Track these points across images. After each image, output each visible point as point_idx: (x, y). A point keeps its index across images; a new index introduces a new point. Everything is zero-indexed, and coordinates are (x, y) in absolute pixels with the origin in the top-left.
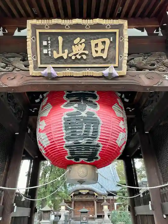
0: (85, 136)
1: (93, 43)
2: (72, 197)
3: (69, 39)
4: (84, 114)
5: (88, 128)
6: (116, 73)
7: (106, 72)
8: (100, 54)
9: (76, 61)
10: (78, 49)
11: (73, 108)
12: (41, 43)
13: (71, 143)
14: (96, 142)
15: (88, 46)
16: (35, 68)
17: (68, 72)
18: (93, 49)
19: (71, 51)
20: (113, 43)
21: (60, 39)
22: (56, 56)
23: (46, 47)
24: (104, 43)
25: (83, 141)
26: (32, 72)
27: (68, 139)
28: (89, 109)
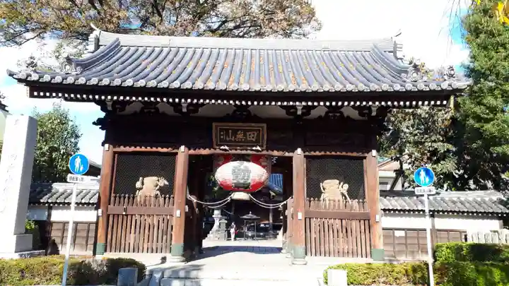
0: (243, 179)
1: (248, 134)
3: (235, 132)
4: (242, 167)
5: (244, 174)
6: (259, 149)
7: (255, 148)
8: (251, 139)
9: (238, 142)
10: (240, 136)
11: (236, 164)
12: (220, 132)
13: (235, 181)
14: (249, 181)
15: (245, 135)
16: (217, 145)
17: (234, 147)
18: (248, 136)
19: (235, 137)
20: (258, 135)
21: (230, 131)
22: (228, 139)
23: (223, 135)
24: (254, 134)
25: (242, 181)
26: (214, 146)
28: (246, 164)
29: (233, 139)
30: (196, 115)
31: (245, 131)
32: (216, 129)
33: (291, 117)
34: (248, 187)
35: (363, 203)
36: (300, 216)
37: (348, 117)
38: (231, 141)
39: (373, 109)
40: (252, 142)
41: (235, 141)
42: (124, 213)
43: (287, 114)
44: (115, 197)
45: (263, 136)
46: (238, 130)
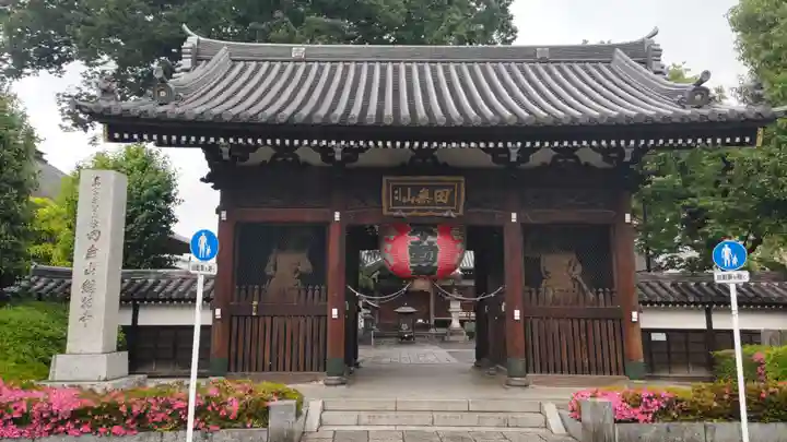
0: (426, 261)
1: (436, 192)
2: (374, 279)
3: (416, 191)
4: (425, 243)
5: (429, 254)
6: (452, 215)
7: (446, 214)
8: (441, 200)
9: (421, 205)
10: (424, 196)
11: (416, 238)
12: (393, 191)
13: (414, 265)
14: (435, 264)
15: (431, 194)
16: (388, 210)
17: (414, 213)
18: (436, 196)
19: (417, 198)
20: (452, 193)
21: (409, 189)
22: (404, 201)
23: (398, 195)
24: (445, 192)
25: (424, 264)
26: (385, 212)
27: (412, 262)
28: (430, 239)
29: (413, 201)
30: (355, 164)
31: (432, 189)
32: (388, 186)
33: (502, 166)
34: (433, 273)
35: (612, 293)
36: (517, 314)
37: (587, 164)
38: (409, 204)
39: (627, 151)
40: (441, 204)
41: (416, 204)
42: (254, 314)
43: (494, 160)
44: (240, 289)
45: (459, 194)
46: (421, 187)
